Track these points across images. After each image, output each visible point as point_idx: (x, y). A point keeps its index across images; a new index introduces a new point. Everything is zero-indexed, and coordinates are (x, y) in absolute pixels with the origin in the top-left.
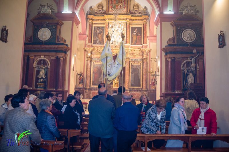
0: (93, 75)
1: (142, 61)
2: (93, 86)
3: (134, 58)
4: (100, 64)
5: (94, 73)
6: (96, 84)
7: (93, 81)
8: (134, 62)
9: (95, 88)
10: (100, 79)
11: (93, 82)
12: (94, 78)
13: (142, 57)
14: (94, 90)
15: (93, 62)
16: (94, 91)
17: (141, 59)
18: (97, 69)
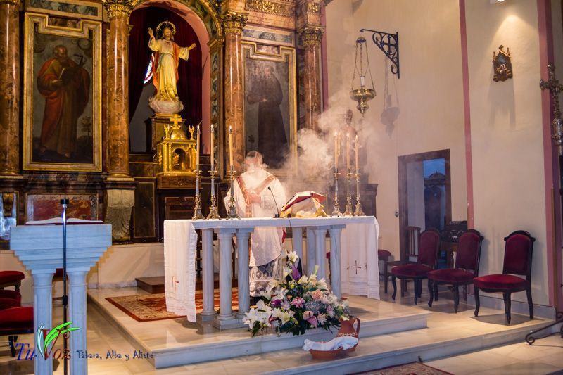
0: (35, 99)
1: (292, 45)
2: (37, 166)
3: (260, 25)
4: (78, 40)
5: (40, 85)
6: (60, 152)
7: (38, 135)
8: (260, 45)
9: (53, 178)
10: (79, 128)
11: (35, 141)
12: (46, 117)
13: (292, 26)
14: (49, 191)
15: (36, 25)
16: (48, 197)
17: (288, 33)
18: (63, 65)
